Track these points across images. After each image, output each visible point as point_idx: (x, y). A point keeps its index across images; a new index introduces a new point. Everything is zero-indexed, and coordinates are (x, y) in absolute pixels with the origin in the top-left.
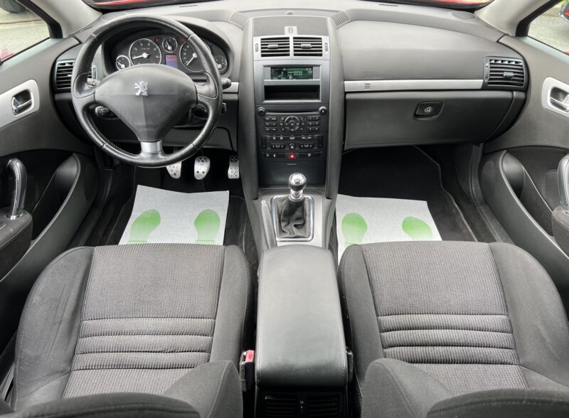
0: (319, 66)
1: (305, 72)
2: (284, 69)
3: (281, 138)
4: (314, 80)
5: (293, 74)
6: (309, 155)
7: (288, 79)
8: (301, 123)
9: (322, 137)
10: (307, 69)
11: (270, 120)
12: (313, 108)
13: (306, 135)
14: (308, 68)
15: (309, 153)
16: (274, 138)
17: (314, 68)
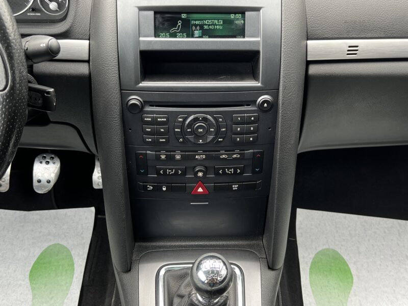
0: (257, 9)
2: (184, 16)
3: (178, 157)
4: (246, 39)
5: (201, 27)
6: (235, 187)
7: (193, 36)
8: (218, 127)
9: (262, 153)
10: (232, 16)
11: (154, 122)
12: (245, 98)
13: (230, 150)
14: (235, 13)
15: (235, 183)
16: (163, 157)
17: (247, 13)
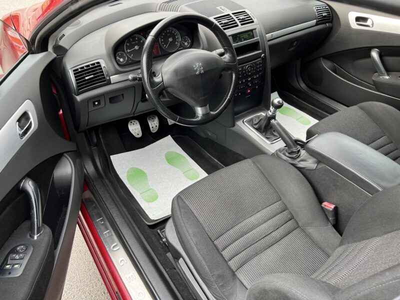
0: (255, 29)
1: (249, 35)
2: (238, 36)
3: (244, 81)
4: (255, 39)
5: (243, 38)
7: (242, 41)
8: (253, 68)
9: (263, 73)
12: (258, 56)
13: (256, 75)
14: (250, 32)
15: (257, 86)
16: (240, 82)
17: (253, 31)
